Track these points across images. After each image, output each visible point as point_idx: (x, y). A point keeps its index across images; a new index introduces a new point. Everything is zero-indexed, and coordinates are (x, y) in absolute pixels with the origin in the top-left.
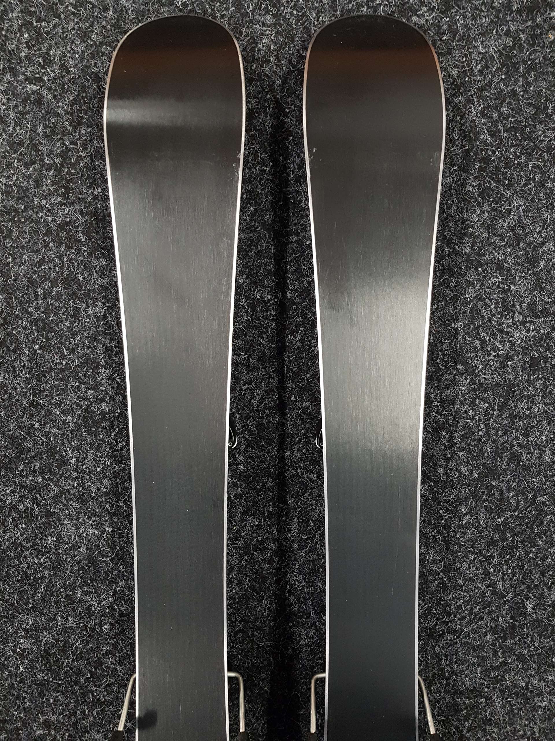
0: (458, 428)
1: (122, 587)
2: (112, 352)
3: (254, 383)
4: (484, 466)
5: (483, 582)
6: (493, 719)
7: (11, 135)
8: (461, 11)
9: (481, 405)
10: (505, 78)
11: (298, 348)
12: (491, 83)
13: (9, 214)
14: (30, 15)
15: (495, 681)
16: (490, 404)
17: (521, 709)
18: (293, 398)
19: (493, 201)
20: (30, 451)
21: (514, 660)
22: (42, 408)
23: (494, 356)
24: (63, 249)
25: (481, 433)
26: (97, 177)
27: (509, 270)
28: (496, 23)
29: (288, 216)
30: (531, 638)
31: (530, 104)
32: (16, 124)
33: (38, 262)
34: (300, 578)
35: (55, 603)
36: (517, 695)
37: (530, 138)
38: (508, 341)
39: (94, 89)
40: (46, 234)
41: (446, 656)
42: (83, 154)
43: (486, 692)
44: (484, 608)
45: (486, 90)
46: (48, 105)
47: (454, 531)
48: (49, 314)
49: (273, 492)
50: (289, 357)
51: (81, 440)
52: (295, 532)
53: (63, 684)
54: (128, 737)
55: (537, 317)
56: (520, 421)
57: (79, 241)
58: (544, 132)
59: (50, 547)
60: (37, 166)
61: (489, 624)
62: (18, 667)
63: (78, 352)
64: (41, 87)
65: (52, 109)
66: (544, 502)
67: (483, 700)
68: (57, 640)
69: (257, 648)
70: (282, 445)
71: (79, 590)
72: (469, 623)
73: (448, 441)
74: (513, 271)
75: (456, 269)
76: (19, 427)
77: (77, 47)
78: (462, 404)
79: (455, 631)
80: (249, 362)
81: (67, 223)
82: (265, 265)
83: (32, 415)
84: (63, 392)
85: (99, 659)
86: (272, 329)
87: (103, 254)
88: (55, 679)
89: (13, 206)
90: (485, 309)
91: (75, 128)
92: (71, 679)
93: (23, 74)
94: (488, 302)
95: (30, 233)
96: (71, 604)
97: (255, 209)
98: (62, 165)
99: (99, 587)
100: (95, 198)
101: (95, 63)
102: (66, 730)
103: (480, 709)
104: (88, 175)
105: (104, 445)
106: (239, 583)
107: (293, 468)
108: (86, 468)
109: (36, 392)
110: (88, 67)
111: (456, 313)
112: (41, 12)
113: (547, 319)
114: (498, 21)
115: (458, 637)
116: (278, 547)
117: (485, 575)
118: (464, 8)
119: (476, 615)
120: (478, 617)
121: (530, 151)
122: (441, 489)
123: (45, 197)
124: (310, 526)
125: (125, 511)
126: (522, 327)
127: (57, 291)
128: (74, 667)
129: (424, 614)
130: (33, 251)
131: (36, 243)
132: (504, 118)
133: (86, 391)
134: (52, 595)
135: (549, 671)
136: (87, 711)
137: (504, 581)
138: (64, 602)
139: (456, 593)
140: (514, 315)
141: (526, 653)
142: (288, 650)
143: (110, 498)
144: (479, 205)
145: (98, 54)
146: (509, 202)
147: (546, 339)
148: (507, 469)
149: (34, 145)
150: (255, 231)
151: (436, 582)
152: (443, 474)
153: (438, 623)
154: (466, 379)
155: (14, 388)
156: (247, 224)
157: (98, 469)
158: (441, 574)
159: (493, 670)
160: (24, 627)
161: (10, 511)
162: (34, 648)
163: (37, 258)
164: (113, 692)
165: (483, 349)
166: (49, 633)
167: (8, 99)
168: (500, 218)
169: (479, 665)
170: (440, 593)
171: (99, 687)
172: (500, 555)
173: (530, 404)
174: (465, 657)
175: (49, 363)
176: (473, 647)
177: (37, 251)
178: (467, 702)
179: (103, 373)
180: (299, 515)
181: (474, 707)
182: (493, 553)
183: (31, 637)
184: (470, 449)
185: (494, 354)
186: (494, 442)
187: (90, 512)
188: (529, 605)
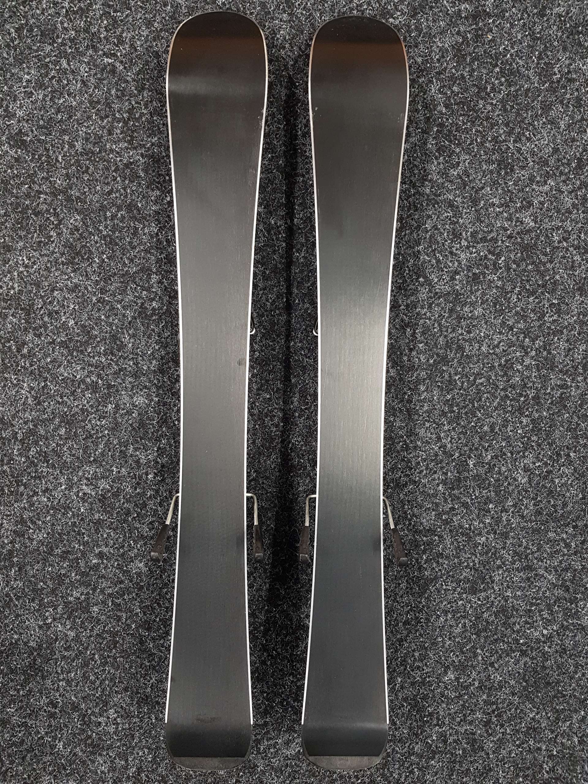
0: (418, 326)
1: (164, 444)
2: (162, 262)
3: (268, 289)
4: (438, 355)
5: (436, 444)
6: (444, 553)
7: (91, 96)
8: (425, 16)
9: (436, 309)
10: (457, 65)
11: (302, 263)
12: (446, 68)
13: (87, 154)
14: (109, 8)
15: (446, 522)
16: (442, 308)
17: (466, 545)
18: (297, 301)
19: (447, 156)
20: (97, 338)
21: (460, 507)
22: (107, 304)
23: (446, 272)
24: (127, 182)
25: (436, 330)
26: (155, 129)
27: (458, 207)
28: (450, 25)
29: (297, 162)
30: (473, 489)
31: (474, 85)
32: (95, 88)
33: (108, 192)
34: (299, 439)
35: (112, 457)
36: (462, 534)
37: (473, 110)
38: (457, 260)
39: (155, 63)
40: (115, 171)
41: (409, 501)
42: (145, 112)
43: (439, 532)
44: (437, 464)
45: (442, 73)
46: (120, 74)
47: (415, 404)
48: (115, 232)
49: (281, 373)
50: (295, 270)
51: (136, 329)
52: (296, 404)
53: (114, 522)
54: (164, 566)
55: (478, 243)
56: (464, 321)
57: (140, 177)
58: (484, 106)
59: (110, 412)
60: (110, 119)
62: (79, 509)
63: (136, 262)
64: (115, 60)
65: (122, 77)
66: (482, 384)
67: (436, 538)
68: (112, 487)
69: (266, 494)
70: (288, 337)
71: (131, 446)
72: (426, 475)
73: (412, 336)
74: (461, 208)
75: (419, 206)
76: (89, 319)
77: (143, 32)
78: (422, 308)
79: (415, 482)
80: (265, 273)
81: (131, 163)
82: (279, 199)
83: (99, 310)
84: (124, 292)
85: (144, 502)
86: (282, 248)
87: (157, 187)
89: (90, 149)
90: (440, 236)
91: (139, 92)
92: (121, 518)
93: (102, 50)
94: (442, 231)
95: (103, 170)
96: (124, 458)
97: (272, 156)
98: (129, 119)
99: (147, 444)
100: (153, 144)
101: (156, 45)
102: (116, 560)
103: (435, 545)
104: (148, 127)
107: (296, 354)
108: (140, 351)
109: (103, 291)
110: (151, 47)
111: (419, 239)
112: (117, 5)
113: (485, 244)
114: (452, 24)
115: (417, 487)
116: (283, 415)
117: (438, 439)
118: (426, 14)
119: (431, 470)
120: (432, 472)
121: (474, 120)
123: (115, 143)
124: (308, 399)
125: (169, 385)
126: (467, 251)
127: (122, 215)
128: (124, 508)
129: (392, 468)
130: (104, 183)
131: (107, 177)
132: (455, 95)
133: (141, 292)
134: (109, 451)
135: (486, 515)
136: (132, 544)
137: (452, 444)
138: (119, 456)
140: (461, 241)
141: (469, 501)
142: (289, 494)
143: (157, 375)
144: (436, 158)
145: (158, 38)
146: (458, 157)
147: (484, 260)
148: (455, 358)
149: (109, 103)
150: (272, 172)
151: (401, 444)
154: (426, 289)
155: (86, 288)
156: (266, 167)
157: (149, 352)
158: (405, 437)
159: (444, 514)
160: (86, 476)
161: (79, 384)
162: (93, 493)
163: (107, 189)
164: (154, 528)
165: (438, 267)
166: (106, 481)
167: (90, 68)
168: (452, 168)
169: (433, 510)
170: (404, 452)
171: (143, 524)
172: (449, 423)
173: (472, 309)
174: (423, 503)
175: (114, 269)
176: (429, 495)
177: (108, 184)
178: (425, 539)
179: (154, 278)
180: (300, 391)
181: (429, 543)
182: (444, 422)
183: (91, 484)
184: (427, 342)
185: (446, 270)
186: (446, 337)
187: (141, 385)
188: (471, 463)
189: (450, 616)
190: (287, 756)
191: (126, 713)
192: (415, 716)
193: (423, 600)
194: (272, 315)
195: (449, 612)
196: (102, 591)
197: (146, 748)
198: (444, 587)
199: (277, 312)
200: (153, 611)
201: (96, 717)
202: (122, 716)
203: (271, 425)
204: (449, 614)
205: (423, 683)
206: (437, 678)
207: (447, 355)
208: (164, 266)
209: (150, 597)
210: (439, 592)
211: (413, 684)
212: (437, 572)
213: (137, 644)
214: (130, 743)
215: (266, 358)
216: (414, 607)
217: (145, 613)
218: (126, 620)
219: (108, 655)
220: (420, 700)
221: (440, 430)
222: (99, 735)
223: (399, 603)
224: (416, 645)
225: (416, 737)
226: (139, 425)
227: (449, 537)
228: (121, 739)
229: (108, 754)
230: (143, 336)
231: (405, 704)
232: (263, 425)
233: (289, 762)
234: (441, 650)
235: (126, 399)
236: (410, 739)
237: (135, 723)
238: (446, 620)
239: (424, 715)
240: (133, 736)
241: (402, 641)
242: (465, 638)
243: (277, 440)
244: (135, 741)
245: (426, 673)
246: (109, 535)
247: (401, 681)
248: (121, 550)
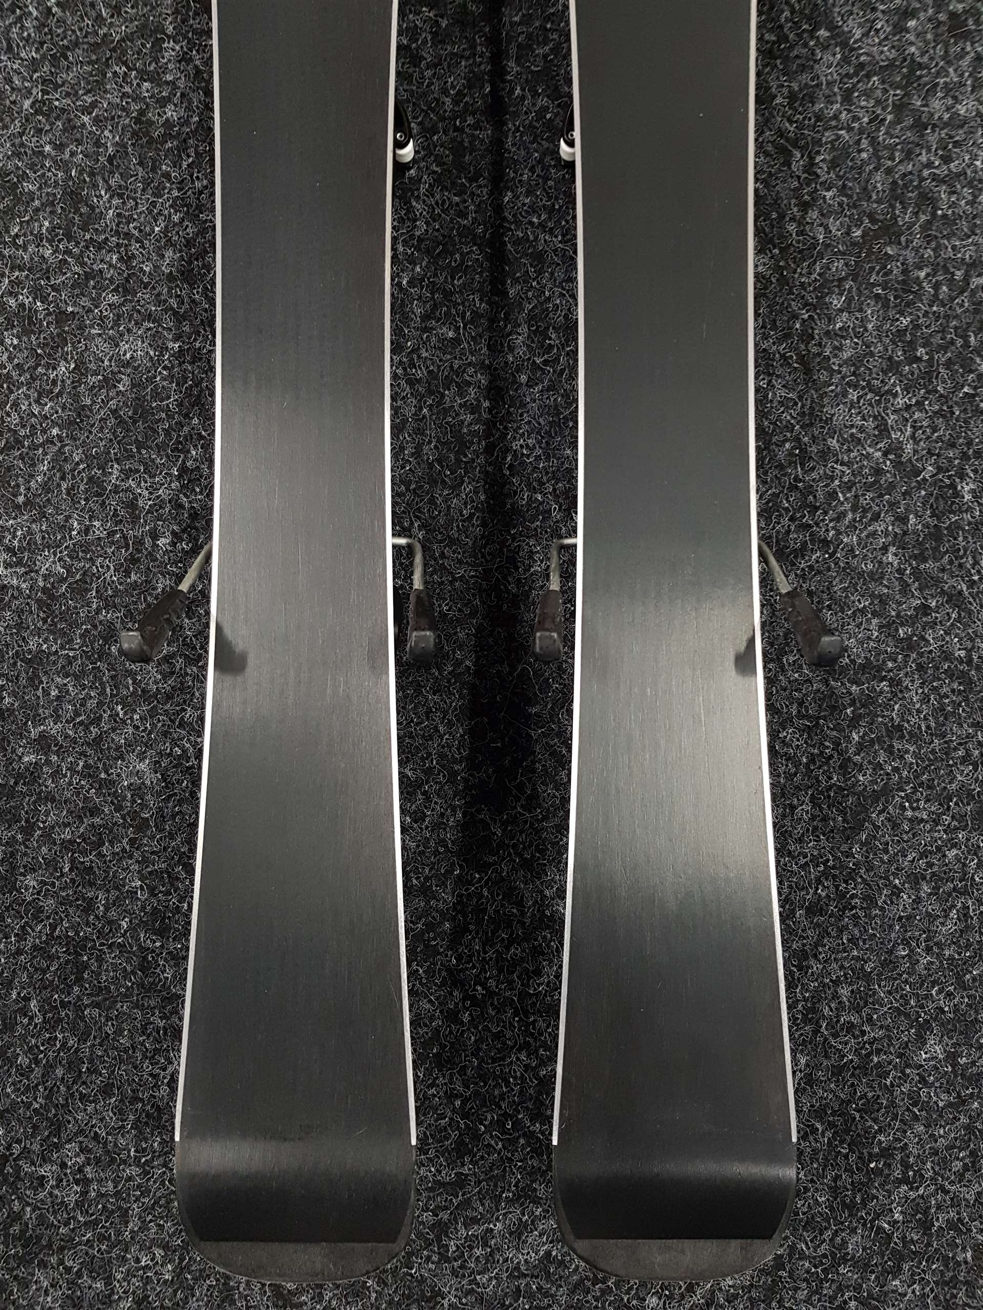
0: (821, 146)
1: (196, 460)
2: (188, 11)
4: (872, 217)
5: (877, 444)
6: (906, 725)
9: (862, 103)
15: (908, 645)
16: (878, 102)
17: (960, 705)
18: (518, 91)
20: (33, 200)
21: (942, 604)
22: (58, 118)
23: (883, 12)
25: (864, 155)
30: (974, 557)
34: (531, 441)
35: (68, 494)
36: (950, 673)
41: (810, 593)
43: (891, 671)
44: (881, 495)
47: (820, 345)
49: (481, 273)
50: (511, 16)
51: (126, 175)
52: (521, 351)
53: (76, 658)
56: (933, 131)
59: (63, 381)
61: (890, 528)
63: (126, 12)
67: (884, 685)
68: (69, 569)
70: (498, 183)
71: (116, 466)
72: (852, 526)
73: (806, 171)
76: (17, 154)
78: (829, 101)
79: (825, 543)
80: (438, 26)
83: (39, 131)
84: (97, 87)
88: (62, 647)
92: (93, 648)
96: (99, 495)
99: (153, 461)
102: (81, 754)
103: (880, 706)
105: (168, 185)
106: (417, 453)
107: (518, 224)
108: (135, 228)
109: (48, 85)
115: (830, 557)
116: (490, 382)
117: (881, 431)
119: (865, 511)
120: (869, 515)
122: (794, 263)
124: (550, 339)
128: (100, 622)
133: (138, 84)
134: (63, 478)
136: (121, 713)
137: (916, 442)
138: (87, 490)
139: (825, 466)
141: (965, 589)
142: (509, 582)
143: (177, 286)
148: (915, 224)
151: (787, 445)
152: (797, 235)
153: (793, 528)
154: (834, 55)
157: (157, 229)
158: (797, 427)
159: (902, 625)
162: (24, 586)
164: (172, 673)
166: (55, 554)
169: (875, 614)
170: (796, 468)
172: (907, 389)
173: (951, 101)
174: (847, 597)
175: (74, 31)
176: (861, 575)
178: (854, 688)
179: (171, 50)
180: (531, 318)
181: (868, 701)
182: (894, 385)
183: (19, 563)
184: (844, 186)
185: (882, 7)
186: (889, 171)
187: (139, 312)
188: (966, 489)
189: (926, 888)
190: (517, 1268)
191: (108, 1152)
192: (846, 1156)
193: (856, 848)
194: (456, 129)
195: (924, 878)
196: (47, 836)
197: (159, 1247)
198: (909, 813)
199: (470, 120)
200: (172, 885)
201: (33, 1163)
202: (98, 1161)
203: (461, 405)
204: (924, 884)
205: (864, 1068)
206: (900, 1056)
207: (895, 218)
208: (194, 19)
209: (165, 849)
210: (895, 826)
211: (838, 1071)
212: (888, 774)
213: (133, 973)
214: (119, 1233)
215: (444, 236)
216: (834, 867)
217: (152, 892)
218: (107, 909)
219: (62, 1002)
220: (857, 1115)
221: (886, 408)
222: (39, 1209)
223: (793, 858)
224: (842, 967)
225: (850, 1215)
226: (135, 413)
227: (917, 683)
228: (96, 1223)
229: (61, 1262)
230: (143, 190)
231: (818, 1126)
232: (442, 410)
233: (523, 1282)
234: (906, 982)
235: (101, 347)
236: (835, 1219)
237: (130, 1179)
238: (918, 900)
239: (870, 1154)
240: (125, 1216)
241: (806, 959)
242: (968, 946)
243: (475, 447)
244: (131, 1225)
245: (870, 1043)
246: (63, 690)
247: (807, 1065)
248: (94, 730)
